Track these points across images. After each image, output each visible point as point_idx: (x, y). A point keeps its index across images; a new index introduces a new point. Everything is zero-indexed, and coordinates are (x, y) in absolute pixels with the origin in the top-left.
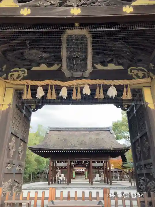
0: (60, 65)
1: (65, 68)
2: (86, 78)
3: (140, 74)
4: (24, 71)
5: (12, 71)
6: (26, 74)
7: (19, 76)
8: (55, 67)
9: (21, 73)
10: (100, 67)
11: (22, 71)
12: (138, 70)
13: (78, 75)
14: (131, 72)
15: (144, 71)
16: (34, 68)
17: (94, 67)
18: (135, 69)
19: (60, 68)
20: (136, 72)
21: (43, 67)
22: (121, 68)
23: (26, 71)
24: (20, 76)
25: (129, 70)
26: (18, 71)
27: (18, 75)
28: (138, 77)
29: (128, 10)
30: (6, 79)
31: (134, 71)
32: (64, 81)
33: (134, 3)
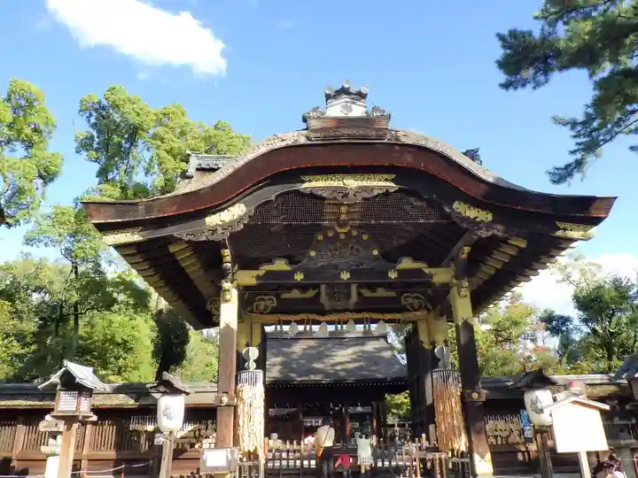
0: (316, 291)
1: (324, 299)
2: (351, 311)
3: (416, 303)
4: (273, 300)
5: (256, 299)
6: (275, 304)
7: (266, 307)
8: (311, 293)
9: (268, 303)
10: (367, 293)
11: (269, 299)
12: (414, 298)
13: (340, 305)
14: (405, 300)
15: (420, 299)
16: (285, 296)
17: (359, 294)
18: (408, 297)
19: (318, 294)
20: (410, 300)
21: (296, 294)
22: (393, 294)
23: (275, 299)
24: (268, 307)
25: (402, 298)
26: (263, 299)
27: (265, 305)
28: (413, 307)
29: (393, 275)
30: (252, 312)
31: (408, 299)
32: (323, 314)
33: (399, 267)
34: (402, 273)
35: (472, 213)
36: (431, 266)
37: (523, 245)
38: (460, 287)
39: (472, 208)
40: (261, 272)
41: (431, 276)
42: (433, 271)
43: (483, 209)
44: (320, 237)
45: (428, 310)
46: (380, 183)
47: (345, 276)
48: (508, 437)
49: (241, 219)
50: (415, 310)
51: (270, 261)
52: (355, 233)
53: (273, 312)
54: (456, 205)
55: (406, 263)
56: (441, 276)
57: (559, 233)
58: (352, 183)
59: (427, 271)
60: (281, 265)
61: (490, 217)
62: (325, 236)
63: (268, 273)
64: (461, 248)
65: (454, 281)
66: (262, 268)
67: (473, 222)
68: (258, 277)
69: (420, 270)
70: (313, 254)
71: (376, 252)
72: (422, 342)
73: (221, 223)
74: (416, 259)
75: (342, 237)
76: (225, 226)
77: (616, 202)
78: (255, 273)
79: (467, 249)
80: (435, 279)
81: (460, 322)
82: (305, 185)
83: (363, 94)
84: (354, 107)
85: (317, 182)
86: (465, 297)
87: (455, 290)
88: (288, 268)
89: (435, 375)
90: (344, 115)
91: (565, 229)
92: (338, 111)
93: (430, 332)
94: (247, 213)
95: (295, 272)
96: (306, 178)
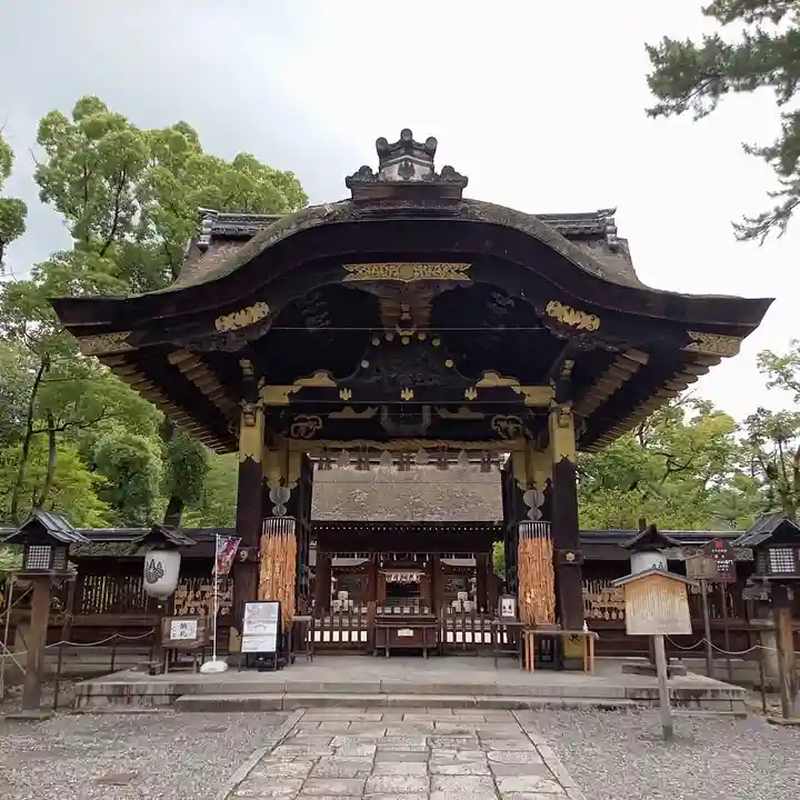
0: (377, 408)
1: (385, 421)
2: (420, 437)
3: (512, 427)
4: (317, 420)
5: (296, 419)
6: (321, 426)
7: (308, 431)
8: (369, 412)
9: (311, 424)
10: (444, 414)
11: (313, 420)
12: (508, 421)
13: (406, 429)
14: (496, 424)
15: (517, 422)
16: (333, 415)
17: (434, 417)
18: (502, 420)
19: (379, 415)
20: (504, 425)
21: (348, 413)
22: (479, 415)
23: (320, 419)
24: (311, 430)
25: (493, 420)
26: (305, 420)
27: (307, 428)
28: (508, 435)
29: (471, 395)
30: (289, 435)
31: (501, 423)
32: (385, 440)
33: (480, 384)
34: (482, 392)
35: (570, 318)
36: (523, 383)
37: (643, 360)
38: (561, 414)
39: (572, 312)
40: (295, 389)
41: (522, 395)
42: (526, 390)
43: (588, 313)
44: (376, 342)
45: (527, 438)
46: (450, 273)
47: (407, 395)
49: (263, 322)
50: (510, 439)
51: (309, 374)
52: (422, 337)
53: (318, 436)
54: (550, 306)
55: (491, 380)
56: (537, 396)
57: (693, 347)
59: (518, 390)
60: (321, 380)
61: (596, 324)
62: (383, 339)
63: (306, 391)
64: (563, 363)
65: (554, 404)
66: (296, 383)
67: (573, 329)
68: (291, 395)
69: (508, 389)
70: (365, 364)
71: (449, 364)
72: (517, 481)
73: (235, 328)
74: (503, 374)
75: (405, 341)
76: (241, 331)
78: (288, 389)
79: (569, 364)
80: (528, 401)
81: (558, 459)
82: (346, 279)
83: (429, 149)
84: (416, 167)
85: (365, 273)
86: (567, 426)
87: (554, 416)
88: (333, 384)
89: (521, 528)
90: (401, 179)
91: (699, 342)
92: (394, 174)
93: (528, 470)
94: (271, 315)
95: (340, 387)
96: (350, 268)
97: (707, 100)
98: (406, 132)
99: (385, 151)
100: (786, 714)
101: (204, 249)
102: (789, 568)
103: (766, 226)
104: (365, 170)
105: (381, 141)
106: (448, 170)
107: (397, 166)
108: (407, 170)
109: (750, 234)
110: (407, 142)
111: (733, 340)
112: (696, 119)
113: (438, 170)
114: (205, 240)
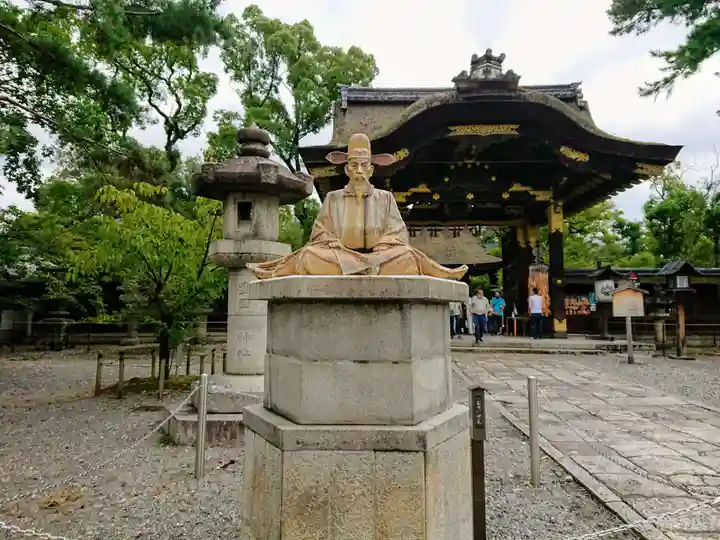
14: (508, 211)
25: (506, 208)
28: (514, 216)
29: (506, 196)
31: (511, 210)
32: (444, 221)
33: (510, 190)
34: (512, 193)
35: (574, 155)
36: (535, 189)
37: (609, 177)
38: (556, 206)
39: (575, 152)
40: (409, 194)
41: (534, 196)
42: (536, 193)
43: (583, 152)
44: (452, 167)
45: (526, 219)
46: (506, 130)
47: (471, 196)
48: (577, 311)
49: (405, 159)
50: (516, 219)
51: (415, 185)
52: (478, 164)
54: (562, 149)
55: (516, 188)
56: (542, 196)
57: (638, 171)
58: (485, 131)
59: (532, 193)
60: (423, 189)
61: (587, 158)
62: (456, 166)
63: (415, 194)
64: (561, 177)
65: (552, 201)
66: (410, 190)
67: (571, 161)
68: (407, 197)
69: (526, 192)
70: (447, 180)
71: (494, 179)
72: (518, 242)
74: (524, 185)
75: (469, 166)
77: (682, 150)
78: (405, 194)
80: (538, 199)
81: (553, 231)
82: (451, 134)
83: (500, 60)
84: (493, 70)
85: (461, 131)
86: (559, 213)
87: (552, 207)
88: (428, 191)
89: (531, 268)
90: (484, 77)
91: (642, 168)
92: (480, 74)
93: (526, 235)
94: (410, 155)
95: (433, 193)
96: (453, 128)
97: (644, 25)
98: (489, 51)
99: (476, 62)
100: (678, 355)
101: (344, 110)
102: (686, 285)
103: (657, 90)
104: (464, 73)
105: (475, 56)
106: (510, 72)
107: (481, 70)
108: (487, 72)
109: (649, 93)
110: (488, 57)
111: (659, 167)
112: (638, 34)
113: (504, 72)
114: (344, 105)
